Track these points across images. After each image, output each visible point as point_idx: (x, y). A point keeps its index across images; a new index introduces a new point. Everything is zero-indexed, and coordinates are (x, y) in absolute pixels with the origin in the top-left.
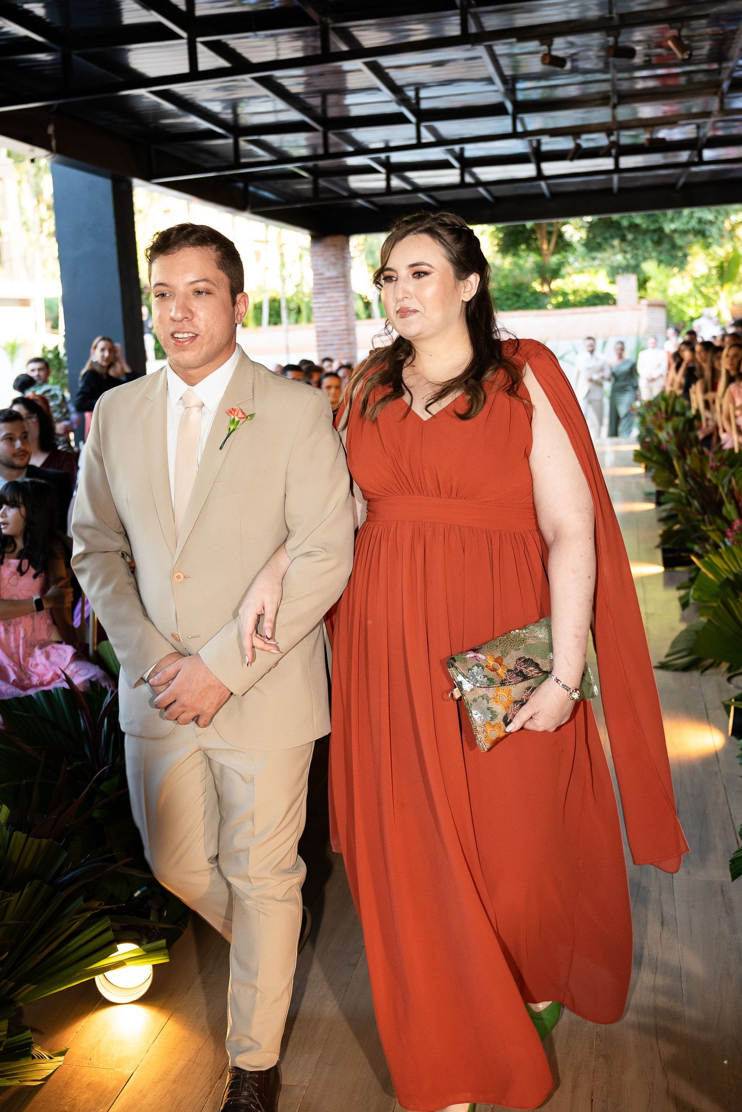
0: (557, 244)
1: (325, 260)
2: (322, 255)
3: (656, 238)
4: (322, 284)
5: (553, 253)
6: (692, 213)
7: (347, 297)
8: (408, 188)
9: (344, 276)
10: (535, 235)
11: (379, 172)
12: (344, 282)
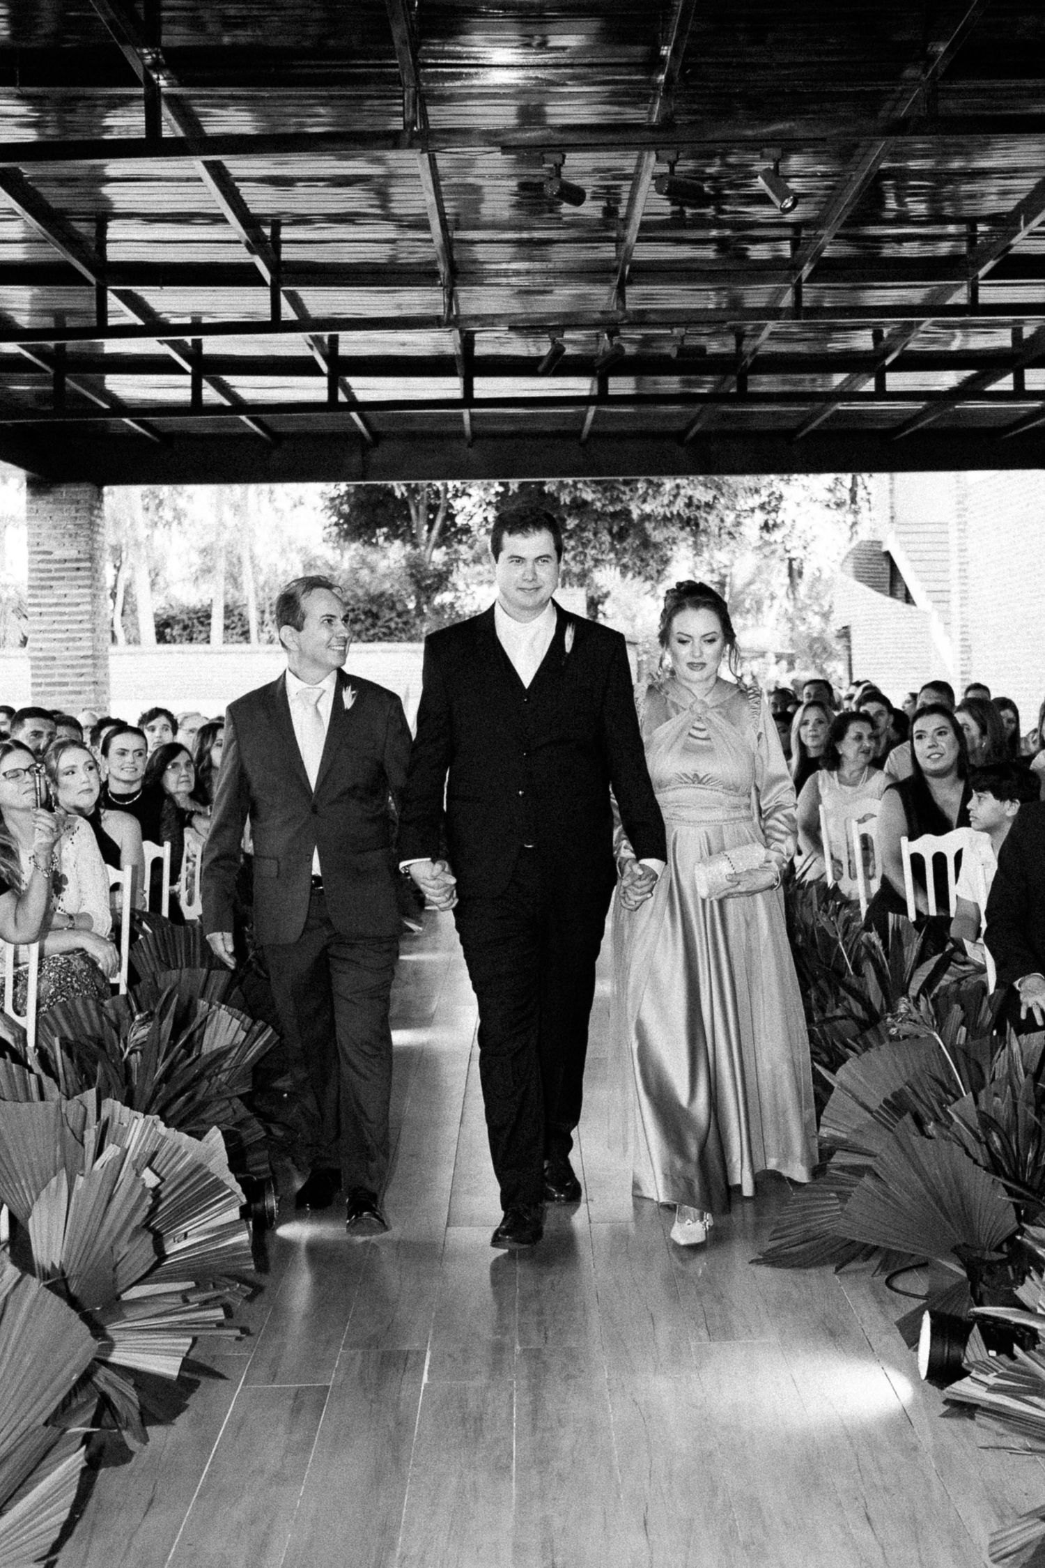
0: (444, 529)
1: (55, 528)
2: (48, 518)
3: (615, 529)
4: (50, 571)
5: (438, 546)
6: (678, 486)
7: (94, 596)
8: (227, 403)
9: (91, 559)
10: (409, 510)
11: (182, 371)
12: (90, 569)
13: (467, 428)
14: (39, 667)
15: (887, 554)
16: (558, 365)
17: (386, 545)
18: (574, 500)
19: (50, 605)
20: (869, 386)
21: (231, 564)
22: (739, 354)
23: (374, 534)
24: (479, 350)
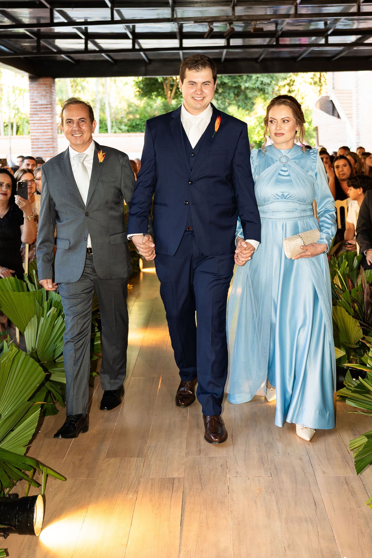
0: (176, 93)
1: (39, 93)
2: (37, 90)
3: (236, 92)
4: (37, 108)
5: (174, 99)
6: (258, 77)
7: (52, 117)
8: (97, 49)
9: (51, 104)
10: (163, 86)
11: (80, 38)
12: (50, 108)
13: (181, 57)
14: (33, 142)
15: (331, 101)
16: (212, 35)
17: (156, 98)
18: (221, 82)
19: (37, 120)
20: (323, 41)
21: (102, 106)
22: (276, 31)
23: (151, 95)
24: (185, 30)
